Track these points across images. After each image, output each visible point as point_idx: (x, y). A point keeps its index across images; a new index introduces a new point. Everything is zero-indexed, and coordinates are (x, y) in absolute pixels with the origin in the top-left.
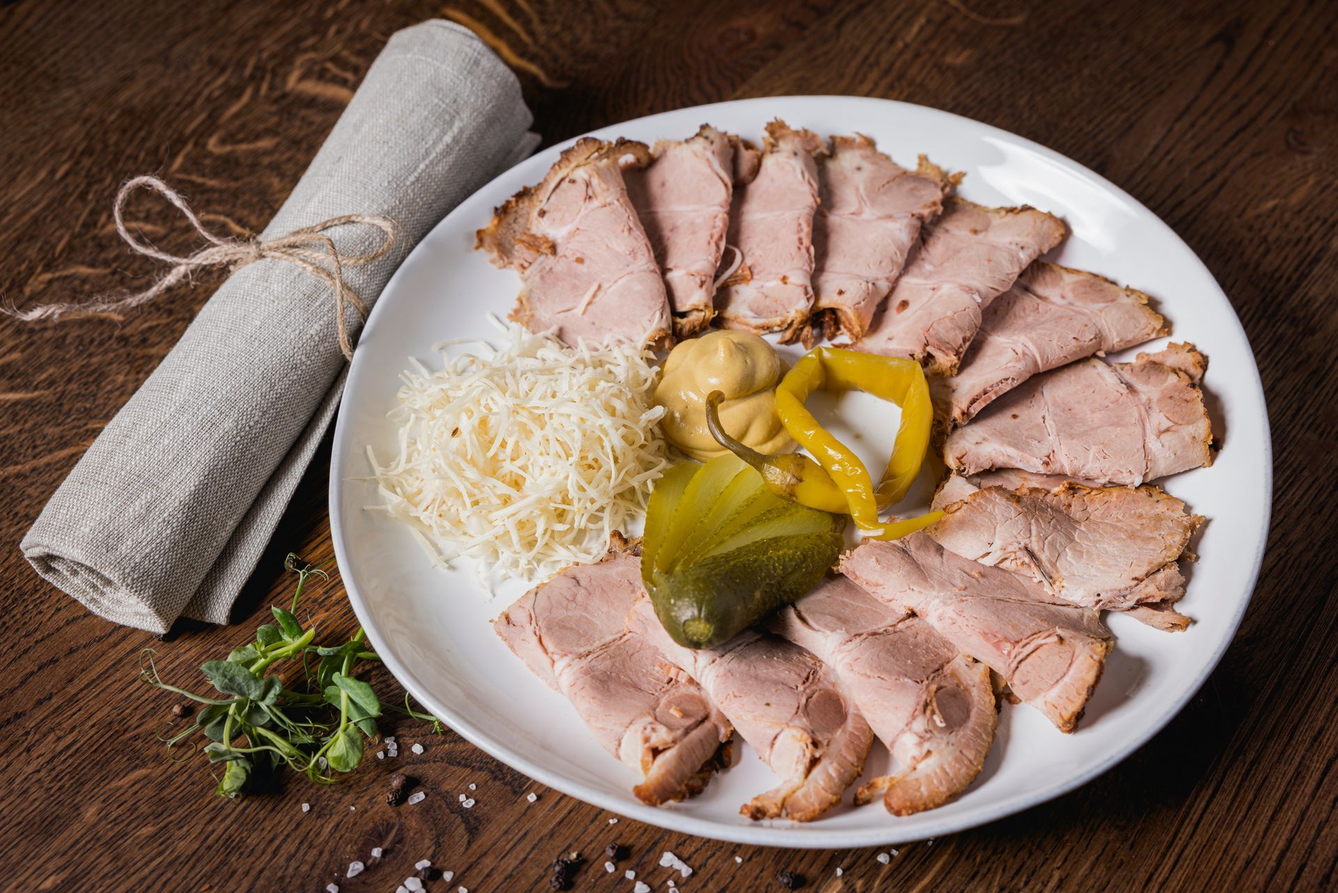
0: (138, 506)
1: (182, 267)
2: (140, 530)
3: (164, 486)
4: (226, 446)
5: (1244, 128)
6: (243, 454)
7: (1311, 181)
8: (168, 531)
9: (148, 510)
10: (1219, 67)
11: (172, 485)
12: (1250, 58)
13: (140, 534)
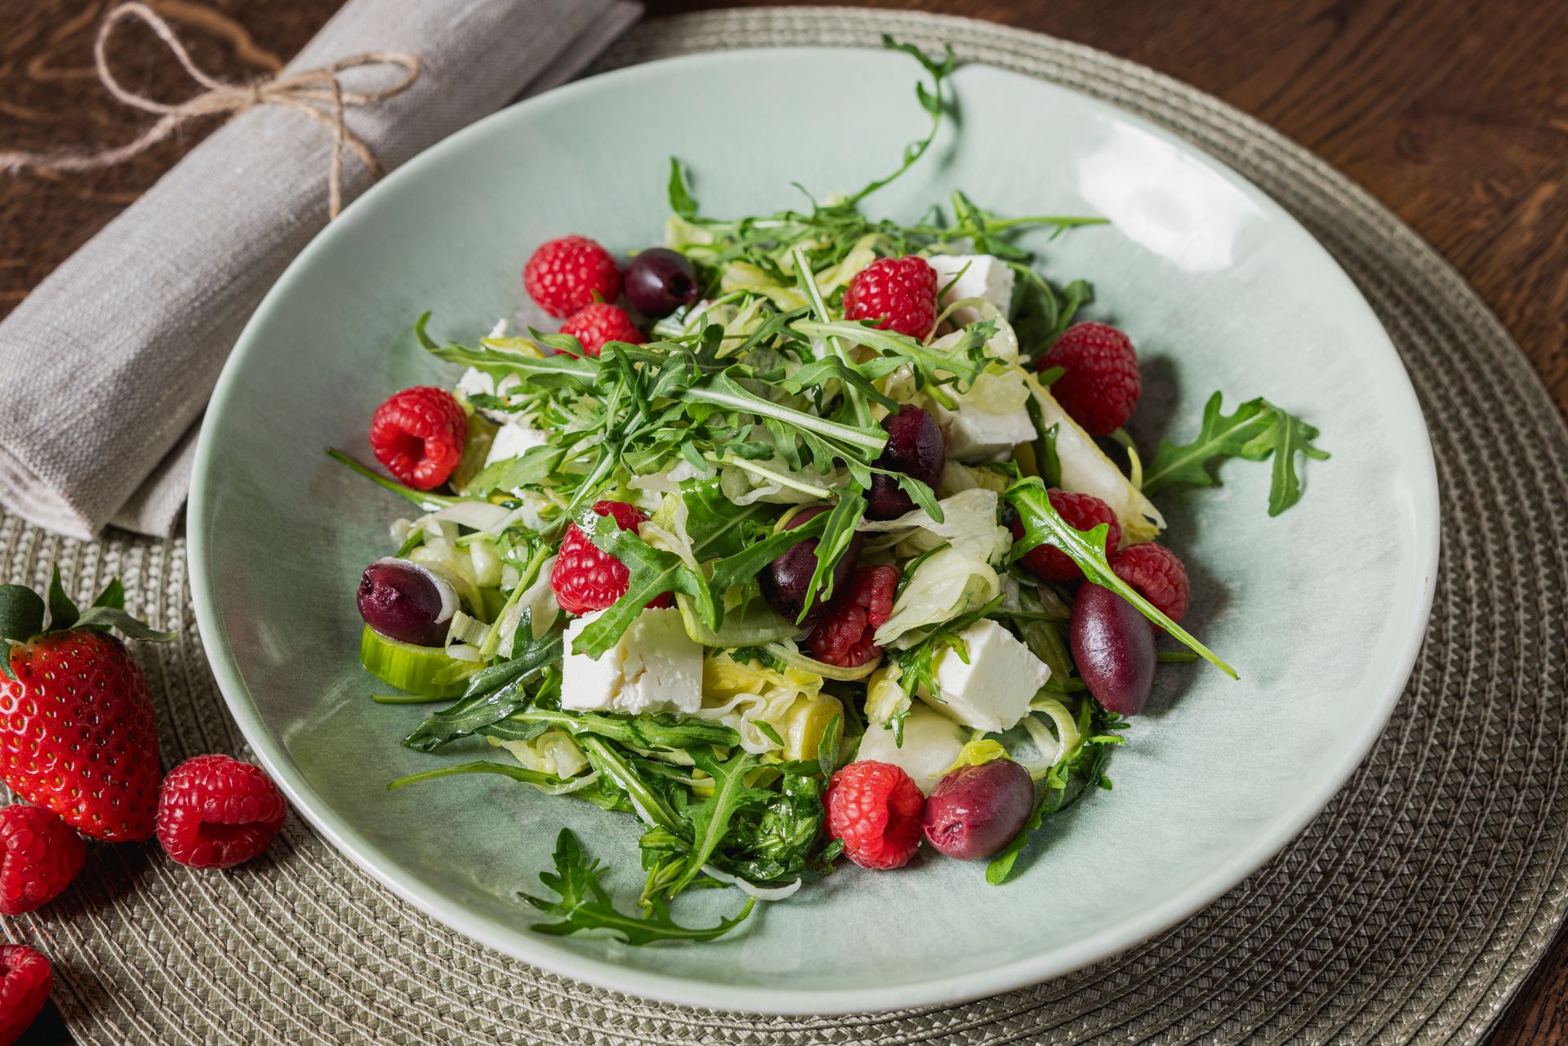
0: (61, 369)
1: (171, 118)
2: (60, 399)
3: (98, 348)
4: (180, 311)
5: (1344, 127)
6: (201, 325)
7: (1423, 196)
8: (95, 406)
9: (72, 377)
10: (1323, 50)
11: (106, 349)
12: (1365, 42)
13: (60, 403)
